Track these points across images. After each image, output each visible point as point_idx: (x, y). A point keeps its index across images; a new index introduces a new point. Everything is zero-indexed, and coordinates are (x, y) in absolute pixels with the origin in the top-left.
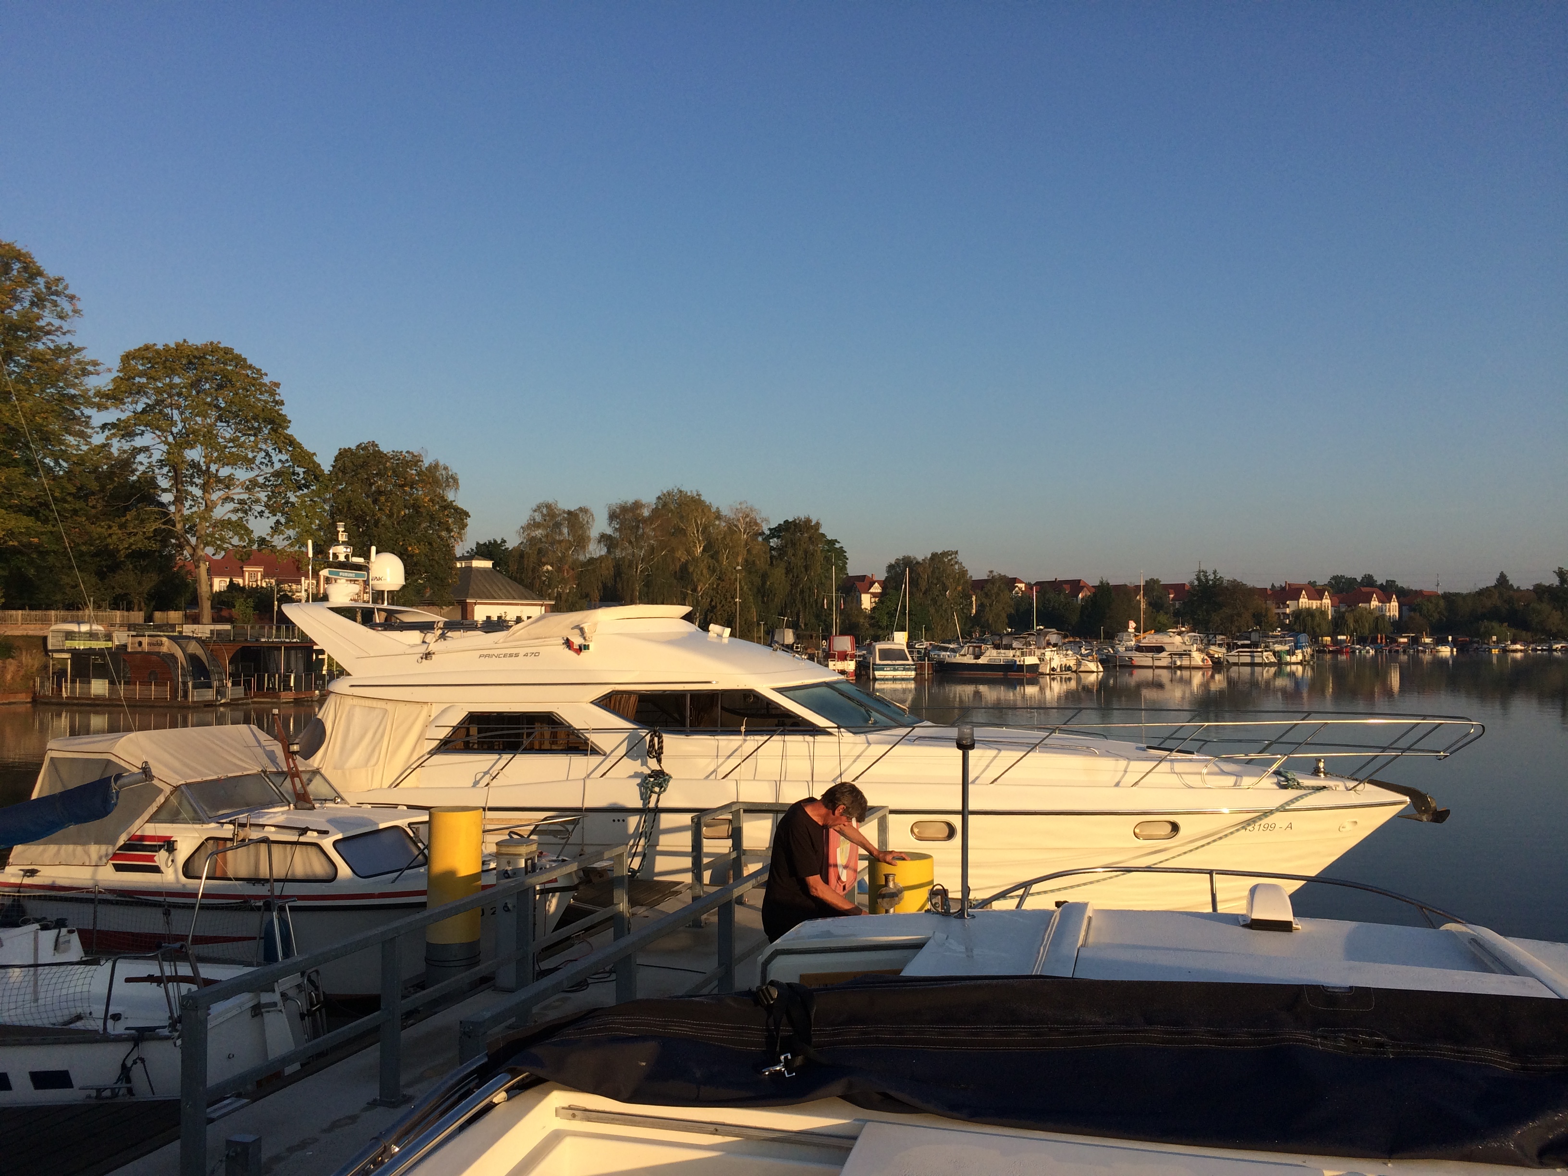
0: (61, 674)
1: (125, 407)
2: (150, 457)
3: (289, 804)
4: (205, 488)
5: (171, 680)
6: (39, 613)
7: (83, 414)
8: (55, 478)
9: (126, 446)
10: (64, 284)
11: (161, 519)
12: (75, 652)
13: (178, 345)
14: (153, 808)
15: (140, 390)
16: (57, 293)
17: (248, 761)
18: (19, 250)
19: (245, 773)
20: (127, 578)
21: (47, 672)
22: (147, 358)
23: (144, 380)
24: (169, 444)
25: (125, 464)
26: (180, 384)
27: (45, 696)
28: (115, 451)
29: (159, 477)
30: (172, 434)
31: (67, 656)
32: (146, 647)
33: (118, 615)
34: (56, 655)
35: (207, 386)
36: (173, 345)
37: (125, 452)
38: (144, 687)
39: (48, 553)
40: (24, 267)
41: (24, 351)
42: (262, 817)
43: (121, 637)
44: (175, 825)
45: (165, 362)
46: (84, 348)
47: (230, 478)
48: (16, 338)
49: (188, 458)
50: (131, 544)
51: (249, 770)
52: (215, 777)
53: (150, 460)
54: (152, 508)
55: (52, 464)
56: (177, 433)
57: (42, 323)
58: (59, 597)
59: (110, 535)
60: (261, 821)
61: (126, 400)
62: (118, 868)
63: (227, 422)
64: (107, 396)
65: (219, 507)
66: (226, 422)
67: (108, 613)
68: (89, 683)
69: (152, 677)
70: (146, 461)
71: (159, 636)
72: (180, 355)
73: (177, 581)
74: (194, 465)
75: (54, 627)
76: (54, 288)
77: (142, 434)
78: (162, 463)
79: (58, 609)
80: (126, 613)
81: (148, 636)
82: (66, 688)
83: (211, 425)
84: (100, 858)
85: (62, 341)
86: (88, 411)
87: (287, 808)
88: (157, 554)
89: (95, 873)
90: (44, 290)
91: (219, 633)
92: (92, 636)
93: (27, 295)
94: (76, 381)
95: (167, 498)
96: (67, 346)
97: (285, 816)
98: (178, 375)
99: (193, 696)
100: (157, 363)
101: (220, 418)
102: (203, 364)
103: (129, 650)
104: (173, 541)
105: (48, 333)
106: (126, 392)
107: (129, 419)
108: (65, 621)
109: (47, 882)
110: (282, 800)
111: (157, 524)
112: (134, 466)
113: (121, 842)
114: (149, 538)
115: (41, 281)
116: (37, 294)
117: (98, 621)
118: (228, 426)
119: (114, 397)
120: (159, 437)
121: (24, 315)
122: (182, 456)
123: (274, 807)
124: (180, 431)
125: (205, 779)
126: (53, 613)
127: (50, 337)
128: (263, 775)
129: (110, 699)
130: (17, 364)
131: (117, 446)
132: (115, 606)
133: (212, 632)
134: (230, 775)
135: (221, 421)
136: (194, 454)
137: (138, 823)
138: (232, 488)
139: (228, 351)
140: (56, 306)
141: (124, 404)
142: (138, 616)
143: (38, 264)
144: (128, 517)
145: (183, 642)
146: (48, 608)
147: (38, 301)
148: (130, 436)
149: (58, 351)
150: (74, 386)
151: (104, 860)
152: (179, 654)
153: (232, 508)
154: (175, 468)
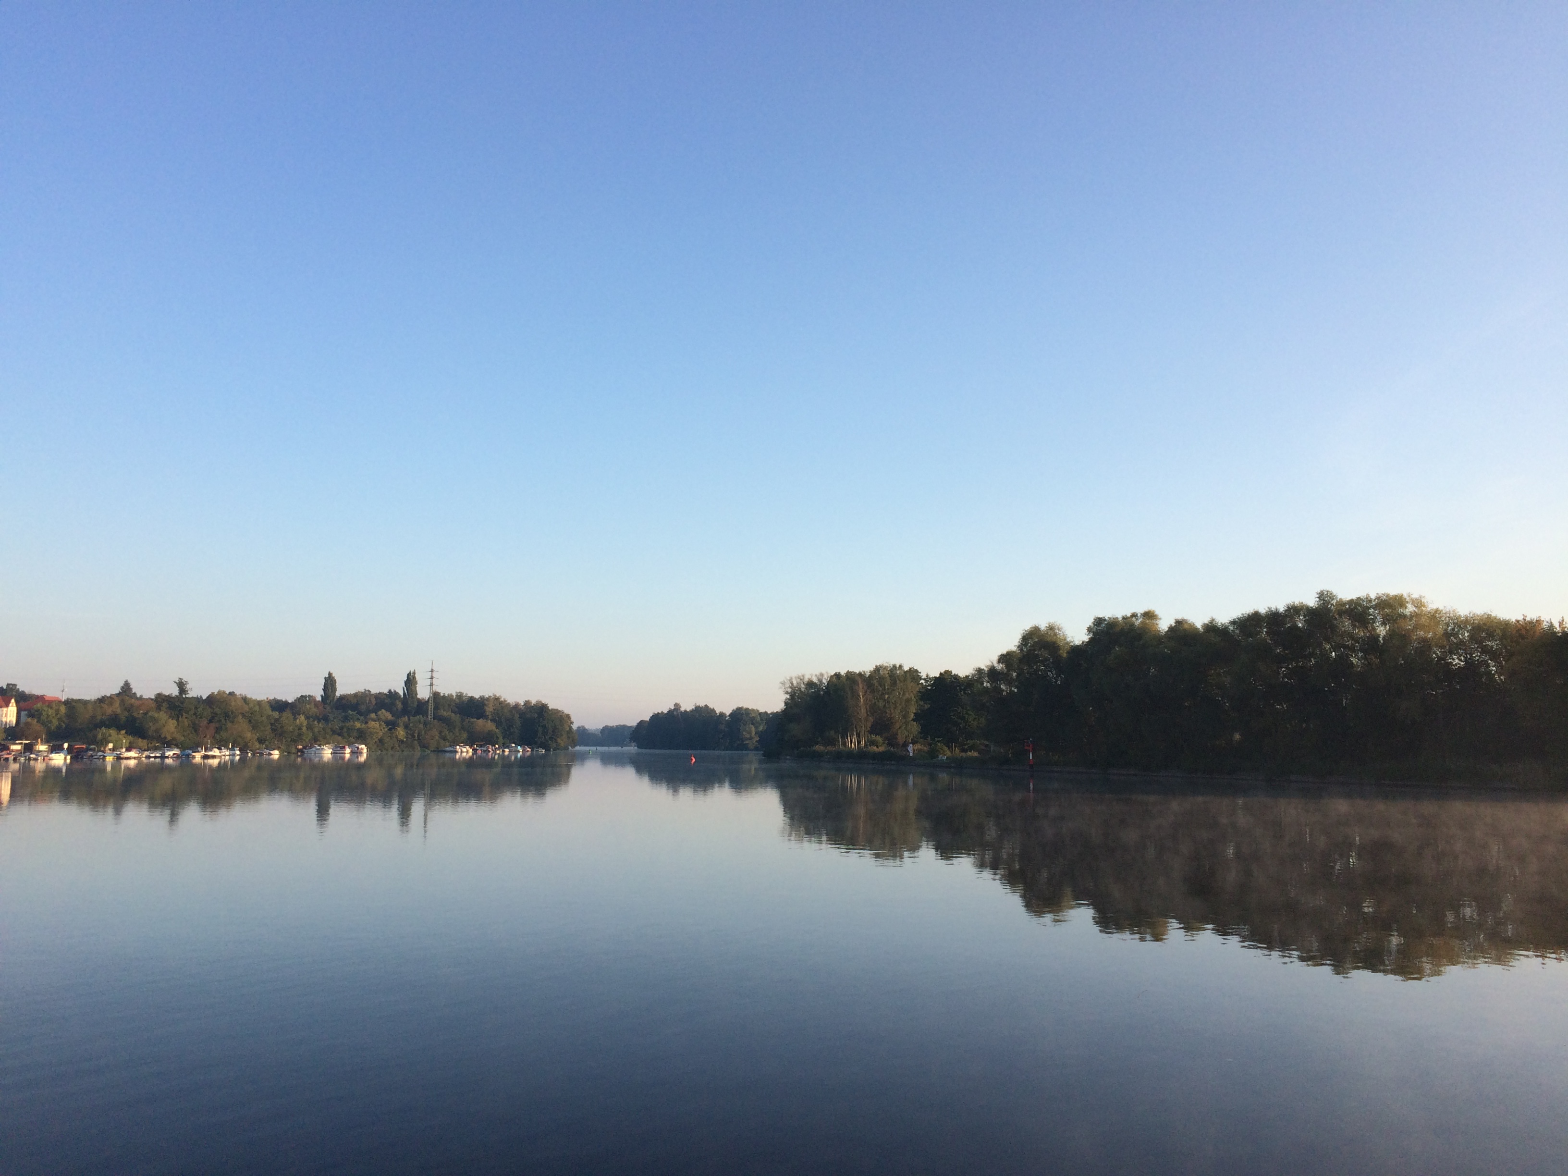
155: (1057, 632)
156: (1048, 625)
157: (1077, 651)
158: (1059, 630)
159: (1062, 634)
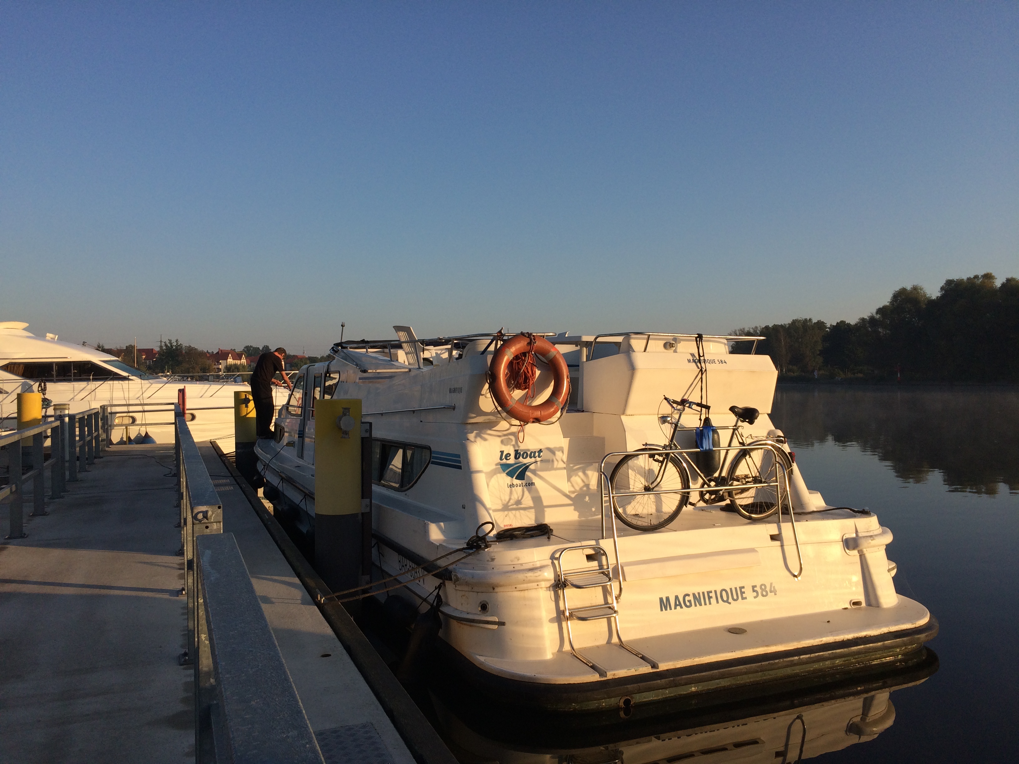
155: (920, 291)
156: (912, 287)
157: (932, 303)
158: (921, 290)
159: (923, 292)
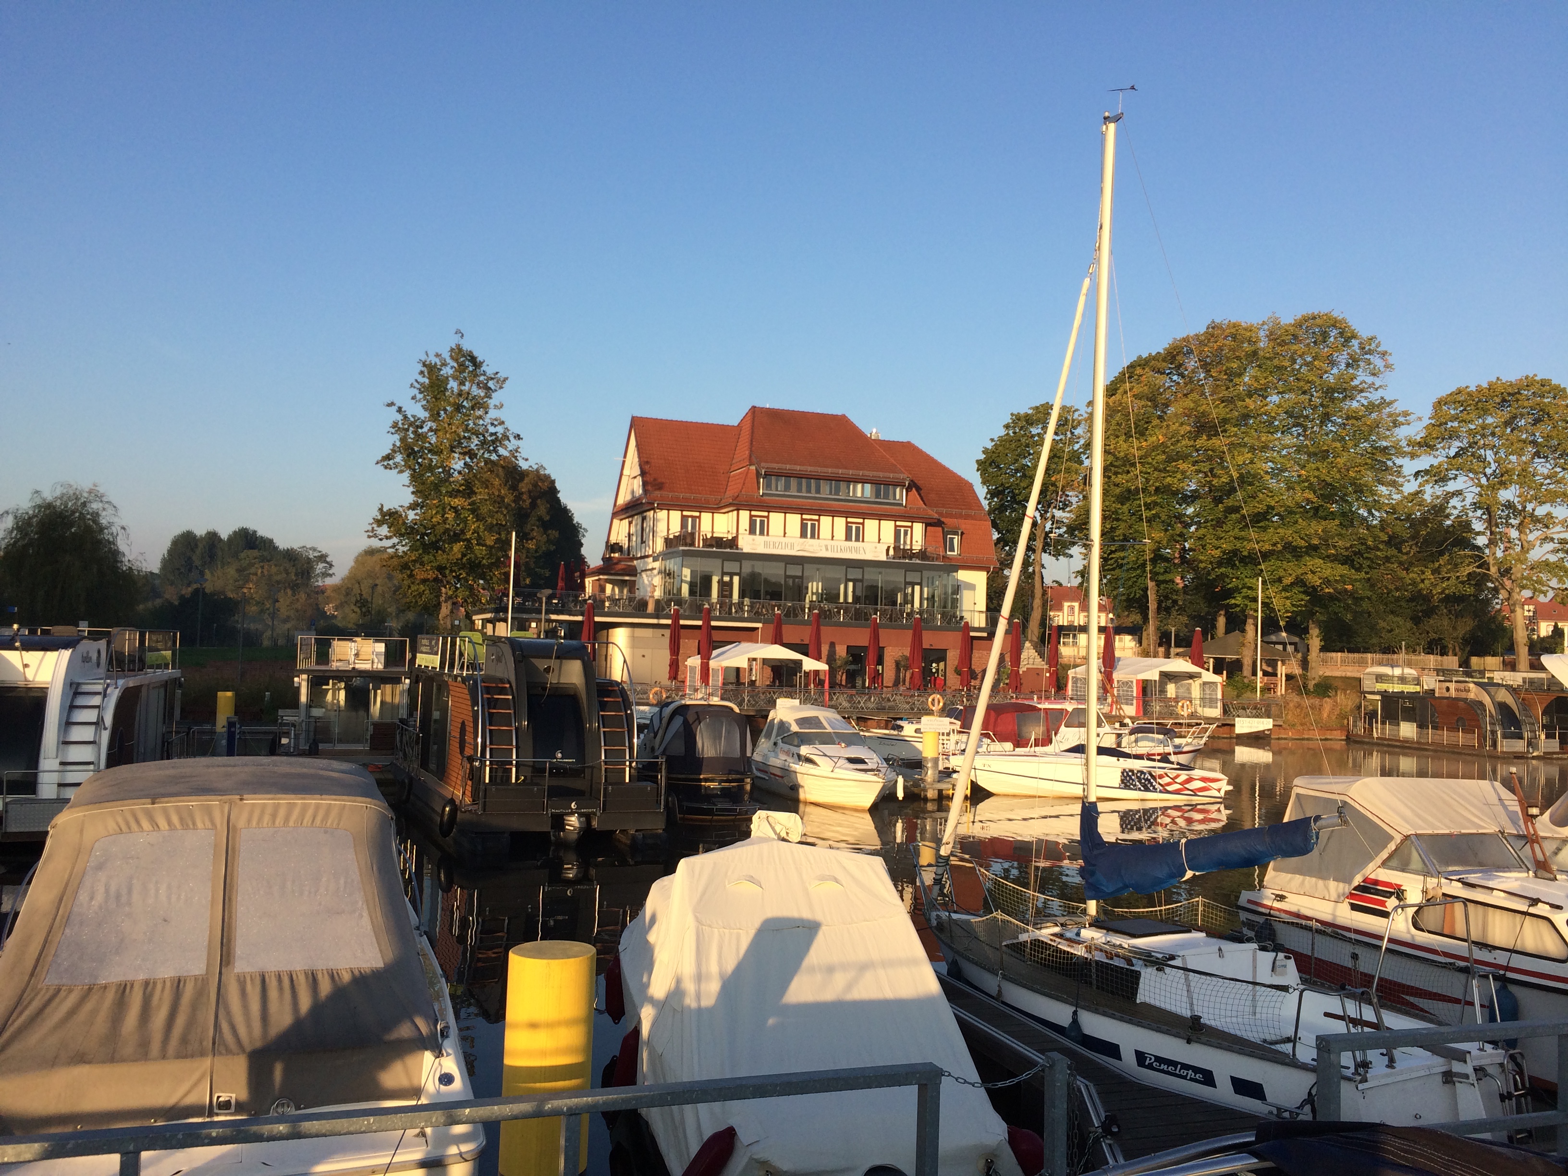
0: (1372, 715)
1: (1438, 453)
2: (1464, 500)
3: (1529, 870)
4: (1520, 527)
5: (1479, 728)
6: (1356, 655)
7: (1394, 464)
8: (1369, 527)
9: (1439, 491)
10: (1377, 342)
11: (1475, 562)
12: (1386, 694)
13: (1491, 385)
14: (1384, 855)
15: (1453, 435)
16: (1370, 352)
17: (1485, 819)
18: (1335, 318)
19: (1480, 831)
20: (1442, 623)
21: (1360, 713)
22: (1459, 402)
23: (1456, 424)
24: (1481, 486)
25: (1439, 510)
26: (1492, 424)
27: (1357, 735)
28: (1428, 497)
29: (1474, 521)
30: (1485, 475)
31: (1378, 697)
32: (1453, 693)
33: (1432, 660)
34: (1369, 697)
35: (1523, 422)
36: (1485, 385)
37: (1438, 497)
38: (1452, 734)
39: (1362, 599)
40: (1340, 333)
41: (1340, 411)
42: (1493, 880)
43: (1430, 682)
44: (1405, 874)
45: (1477, 403)
46: (1396, 400)
47: (1549, 515)
48: (1333, 400)
49: (1501, 499)
50: (1444, 589)
51: (1485, 828)
52: (1447, 832)
53: (1463, 504)
54: (1467, 552)
55: (1366, 514)
56: (1491, 475)
57: (1356, 382)
58: (1375, 641)
59: (1423, 581)
60: (1491, 884)
61: (1438, 446)
62: (1354, 907)
63: (1546, 457)
64: (1419, 444)
65: (1537, 547)
66: (1544, 457)
67: (1423, 657)
68: (1398, 725)
69: (1460, 723)
70: (1459, 505)
71: (1466, 682)
72: (1492, 394)
73: (1493, 626)
74: (1509, 505)
75: (1369, 670)
76: (1367, 348)
77: (1455, 478)
78: (1476, 506)
79: (1375, 652)
80: (1439, 658)
81: (1456, 682)
82: (1377, 729)
83: (1526, 463)
84: (1339, 897)
85: (1375, 396)
86: (1399, 461)
87: (1526, 875)
88: (1472, 598)
89: (1335, 909)
90: (1358, 351)
91: (1532, 682)
92: (1402, 680)
93: (1342, 358)
94: (1388, 433)
95: (1481, 541)
96: (1379, 401)
97: (1519, 883)
98: (1491, 414)
99: (1502, 746)
100: (1469, 405)
101: (1537, 454)
102: (1518, 400)
103: (1437, 695)
104: (1490, 585)
105: (1362, 391)
106: (1438, 438)
107: (1440, 465)
108: (1380, 664)
109: (1293, 909)
110: (1521, 866)
111: (1471, 567)
112: (1448, 511)
113: (1356, 883)
114: (1463, 583)
115: (1355, 343)
116: (1351, 356)
117: (1409, 664)
118: (1547, 461)
119: (1426, 445)
120: (1472, 479)
121: (1340, 376)
122: (1495, 498)
123: (1510, 872)
124: (1495, 471)
125: (1436, 832)
126: (1369, 655)
127: (1363, 394)
128: (1500, 835)
129: (1418, 742)
130: (1334, 423)
131: (1431, 493)
132: (1429, 650)
133: (1524, 679)
134: (1463, 831)
135: (1539, 457)
136: (1507, 494)
137: (1371, 866)
138: (1551, 526)
139: (1544, 383)
140: (1369, 364)
141: (1437, 450)
142: (1452, 661)
143: (1353, 328)
144: (1441, 562)
145: (1492, 689)
146: (1366, 650)
147: (1353, 362)
148: (1443, 481)
149: (1371, 407)
150: (1386, 438)
151: (1342, 898)
152: (1487, 700)
153: (1552, 549)
154: (1488, 511)
